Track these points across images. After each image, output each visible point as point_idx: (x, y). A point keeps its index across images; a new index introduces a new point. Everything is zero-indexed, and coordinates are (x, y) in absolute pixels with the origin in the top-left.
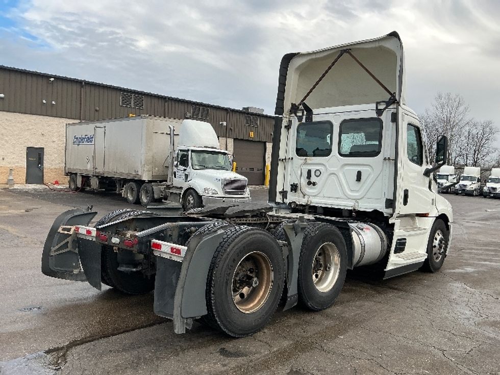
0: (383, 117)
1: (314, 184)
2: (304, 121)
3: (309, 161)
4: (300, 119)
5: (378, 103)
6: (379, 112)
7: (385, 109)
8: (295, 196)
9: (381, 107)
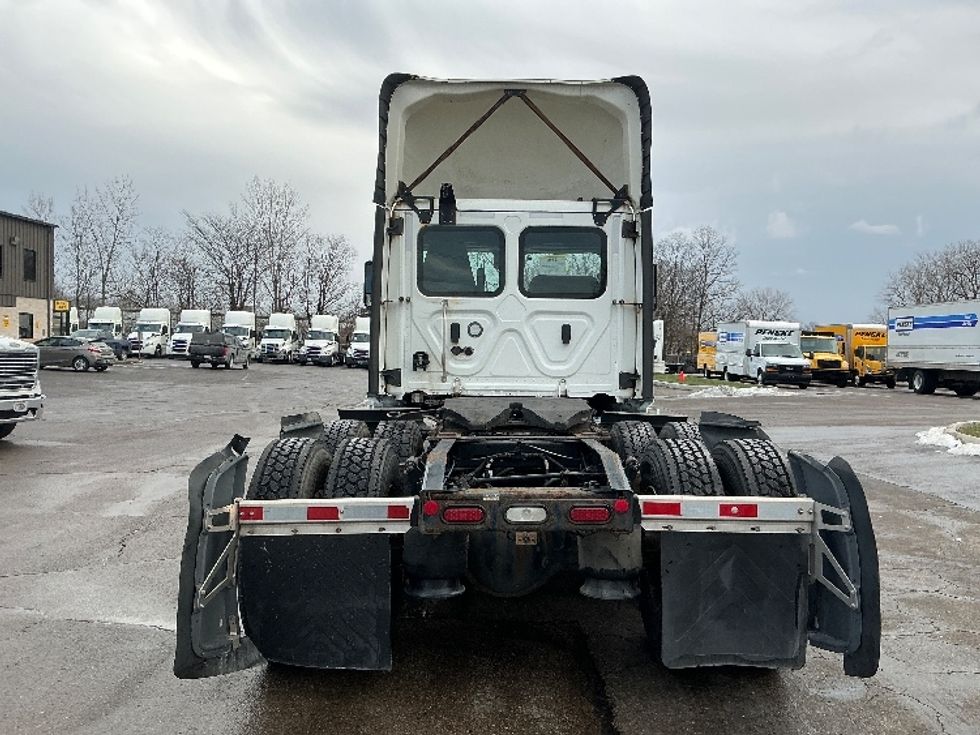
0: (607, 228)
1: (469, 352)
2: (435, 220)
3: (452, 306)
4: (425, 216)
5: (595, 202)
6: (600, 218)
7: (609, 214)
8: (421, 379)
9: (602, 209)
